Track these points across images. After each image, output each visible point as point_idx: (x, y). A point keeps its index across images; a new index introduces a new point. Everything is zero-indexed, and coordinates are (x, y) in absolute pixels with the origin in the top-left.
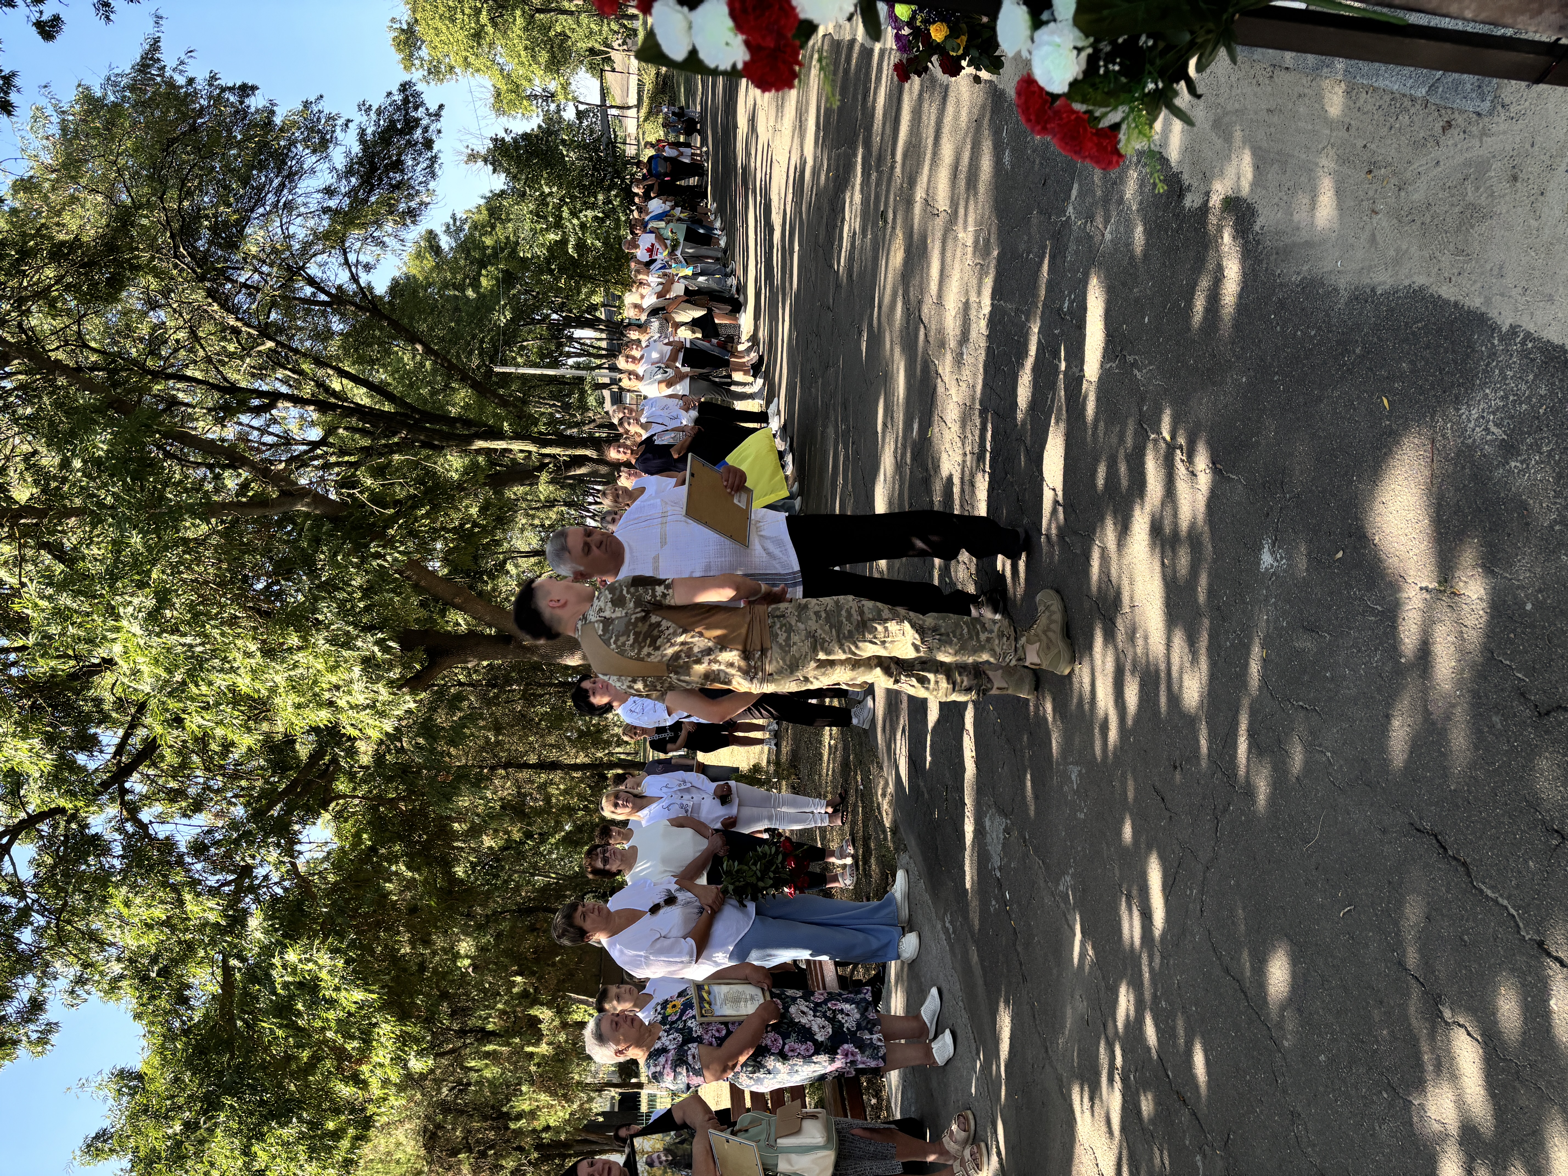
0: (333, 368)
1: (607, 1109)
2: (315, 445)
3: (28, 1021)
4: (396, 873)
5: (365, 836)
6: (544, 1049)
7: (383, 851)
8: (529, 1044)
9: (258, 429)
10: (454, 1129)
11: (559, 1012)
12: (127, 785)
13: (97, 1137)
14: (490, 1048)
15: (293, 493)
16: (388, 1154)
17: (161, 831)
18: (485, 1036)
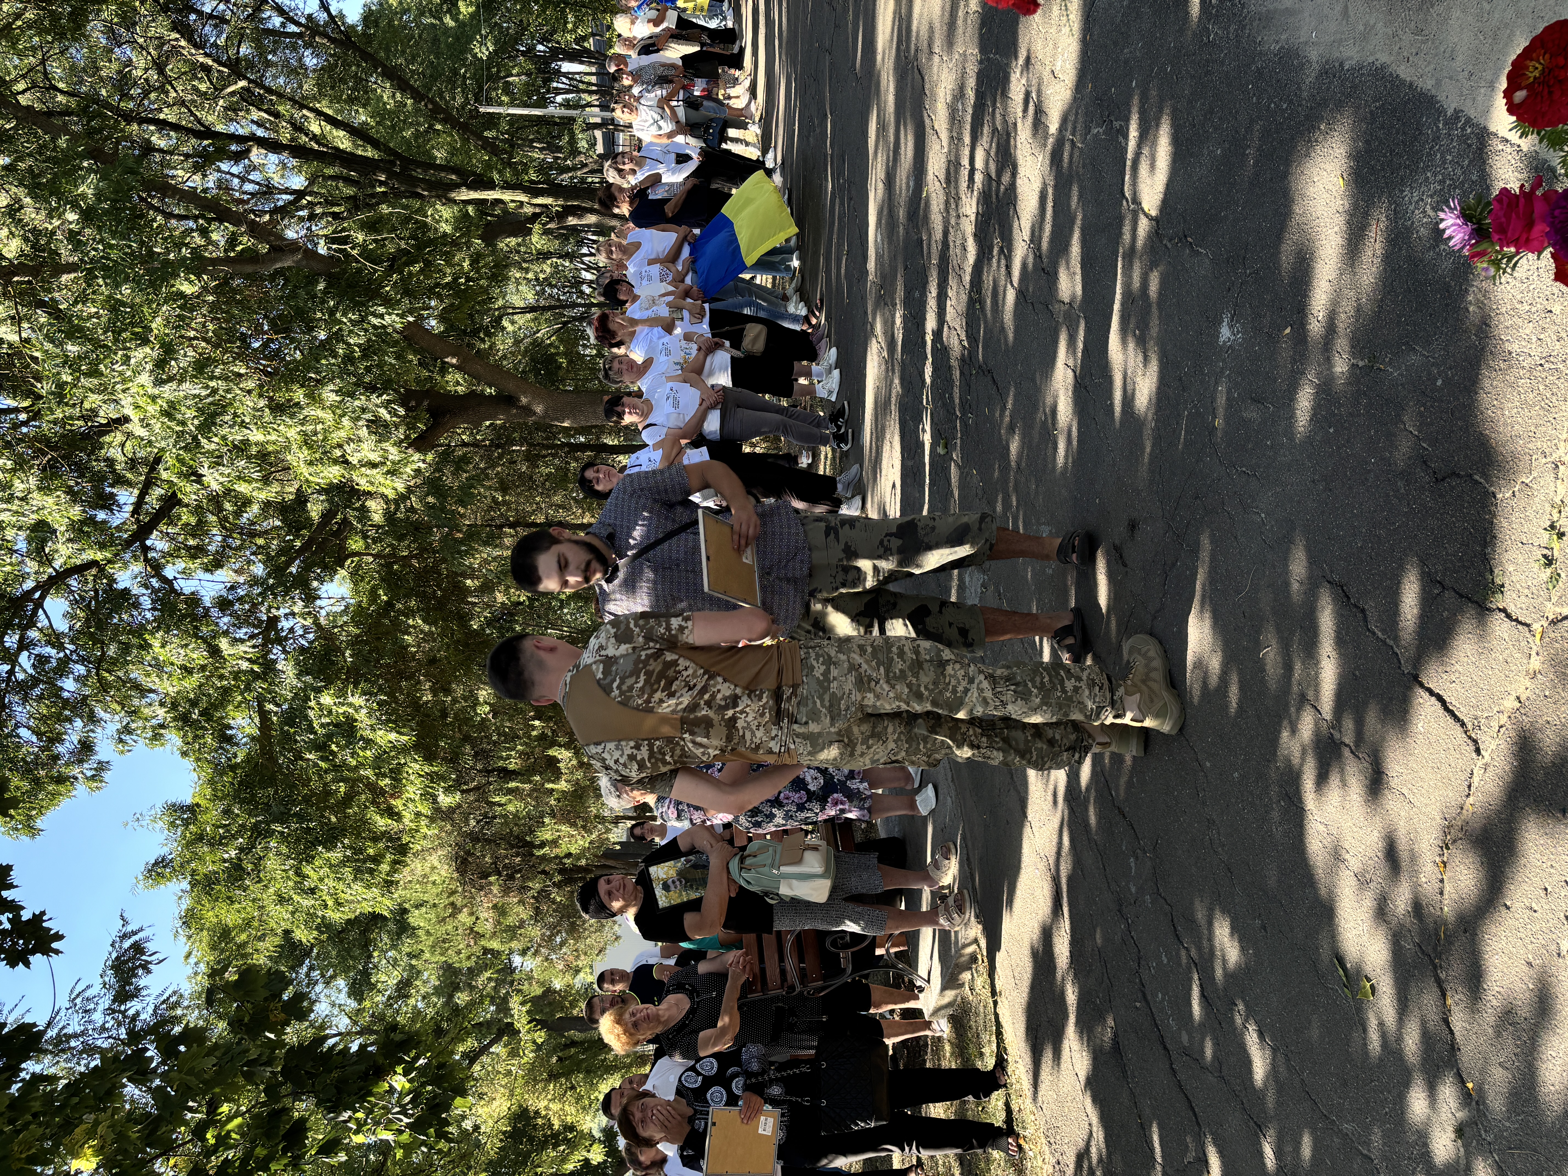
0: (311, 110)
1: (624, 839)
2: (299, 194)
3: (81, 762)
4: (414, 627)
5: (381, 592)
6: (563, 785)
7: (399, 606)
8: (549, 781)
9: (238, 177)
10: (484, 856)
11: (577, 753)
12: (148, 543)
13: (156, 863)
14: (512, 785)
15: (282, 247)
16: (425, 876)
17: (186, 586)
18: (507, 774)
